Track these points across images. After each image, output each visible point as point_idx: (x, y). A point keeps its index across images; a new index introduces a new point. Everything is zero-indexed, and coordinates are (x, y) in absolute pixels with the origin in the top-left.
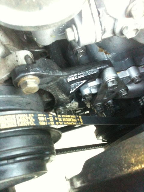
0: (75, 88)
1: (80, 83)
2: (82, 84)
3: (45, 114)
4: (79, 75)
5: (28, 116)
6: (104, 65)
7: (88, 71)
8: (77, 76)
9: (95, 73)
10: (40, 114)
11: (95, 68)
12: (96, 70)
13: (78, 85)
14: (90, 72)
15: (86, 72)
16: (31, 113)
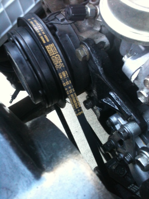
0: (107, 102)
1: (113, 105)
2: (113, 107)
3: (69, 76)
4: (119, 100)
5: (61, 63)
6: (138, 119)
7: (126, 106)
8: (118, 99)
9: (127, 113)
10: (67, 72)
11: (131, 112)
12: (130, 114)
13: (111, 104)
14: (126, 108)
15: (125, 105)
16: (64, 65)
